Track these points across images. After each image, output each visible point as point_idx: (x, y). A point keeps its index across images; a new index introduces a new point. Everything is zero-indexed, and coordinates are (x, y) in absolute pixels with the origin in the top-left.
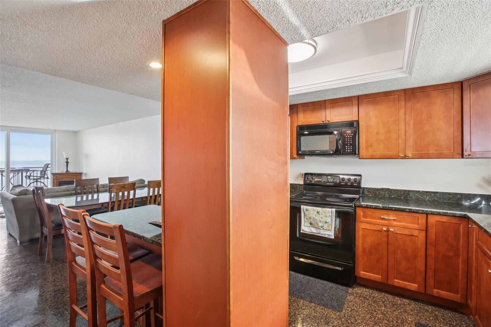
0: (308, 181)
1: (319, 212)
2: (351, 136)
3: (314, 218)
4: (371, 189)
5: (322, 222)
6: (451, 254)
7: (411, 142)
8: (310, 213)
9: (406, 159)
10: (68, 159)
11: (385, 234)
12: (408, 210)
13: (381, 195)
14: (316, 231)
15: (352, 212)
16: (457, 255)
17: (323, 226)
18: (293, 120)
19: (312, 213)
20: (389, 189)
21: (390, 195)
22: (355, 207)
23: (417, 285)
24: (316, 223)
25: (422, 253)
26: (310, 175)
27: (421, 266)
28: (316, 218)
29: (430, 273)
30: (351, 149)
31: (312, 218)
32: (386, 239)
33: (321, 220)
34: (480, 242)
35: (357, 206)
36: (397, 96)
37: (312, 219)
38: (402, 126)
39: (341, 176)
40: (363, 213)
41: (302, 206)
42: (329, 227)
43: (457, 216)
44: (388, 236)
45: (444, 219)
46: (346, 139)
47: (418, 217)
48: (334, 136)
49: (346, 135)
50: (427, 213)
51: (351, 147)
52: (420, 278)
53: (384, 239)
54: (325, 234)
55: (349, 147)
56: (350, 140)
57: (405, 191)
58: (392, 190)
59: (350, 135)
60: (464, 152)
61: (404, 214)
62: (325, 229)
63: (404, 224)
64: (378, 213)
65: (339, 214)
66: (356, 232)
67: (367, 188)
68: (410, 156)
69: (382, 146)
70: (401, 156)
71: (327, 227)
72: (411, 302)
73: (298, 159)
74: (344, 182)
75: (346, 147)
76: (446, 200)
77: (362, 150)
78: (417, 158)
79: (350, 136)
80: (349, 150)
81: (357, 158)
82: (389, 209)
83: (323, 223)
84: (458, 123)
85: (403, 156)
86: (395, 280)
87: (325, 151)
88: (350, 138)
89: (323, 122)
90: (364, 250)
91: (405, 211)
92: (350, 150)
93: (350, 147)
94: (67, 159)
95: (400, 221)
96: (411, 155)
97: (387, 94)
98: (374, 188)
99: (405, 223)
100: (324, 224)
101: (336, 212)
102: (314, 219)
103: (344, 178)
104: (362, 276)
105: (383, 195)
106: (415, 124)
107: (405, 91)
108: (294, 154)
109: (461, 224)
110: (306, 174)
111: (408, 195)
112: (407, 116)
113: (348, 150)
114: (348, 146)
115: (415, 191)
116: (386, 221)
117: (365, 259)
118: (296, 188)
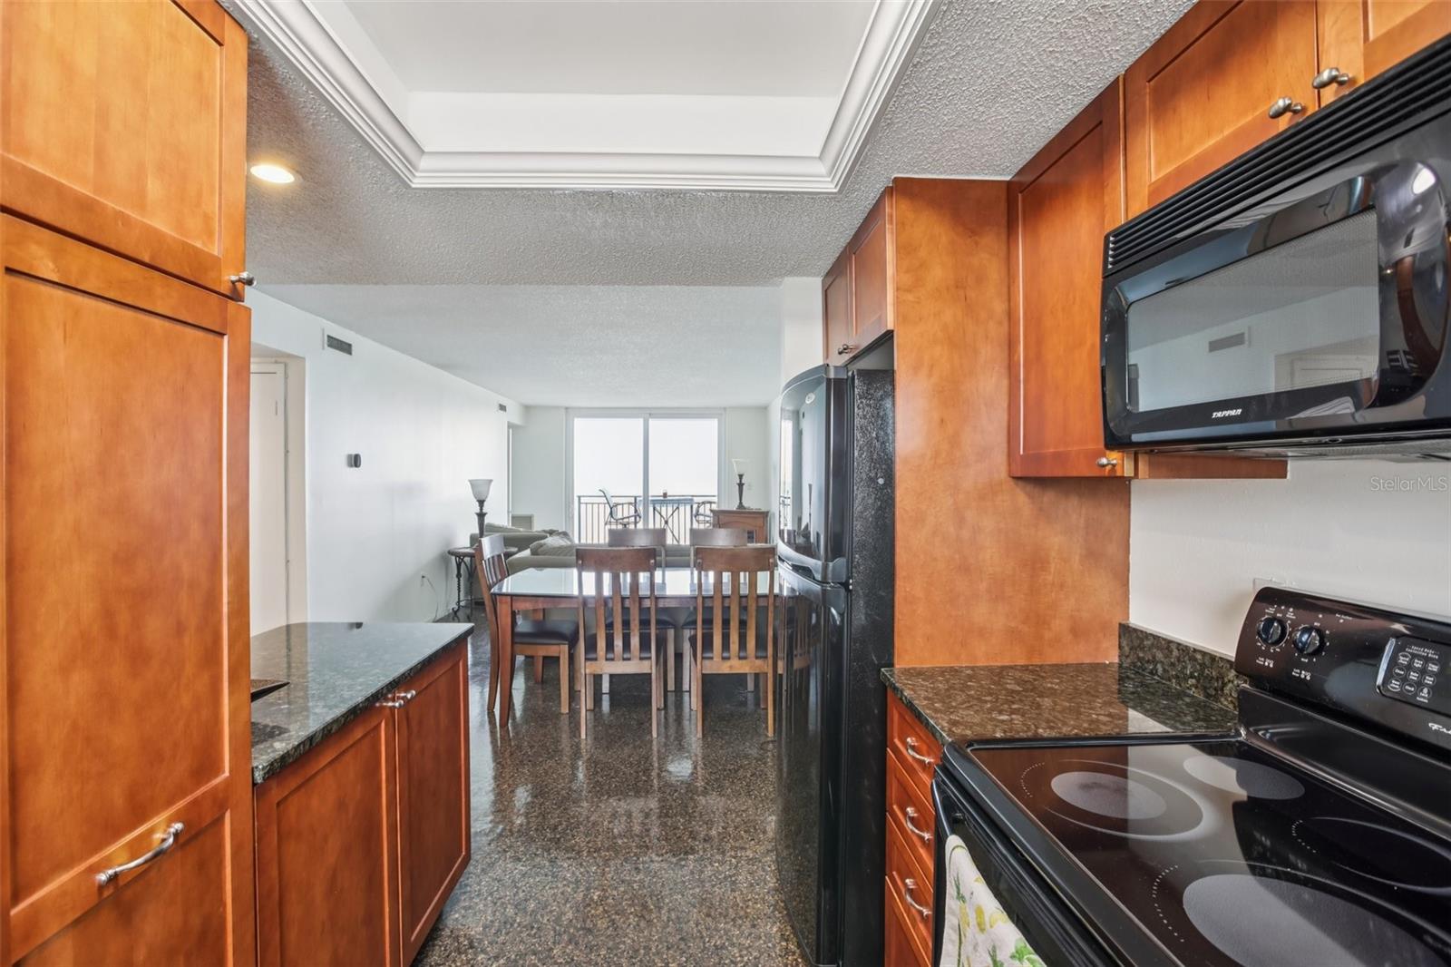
0: (1266, 655)
10: (744, 477)
26: (1291, 615)
94: (741, 476)
110: (1264, 597)
118: (1216, 689)
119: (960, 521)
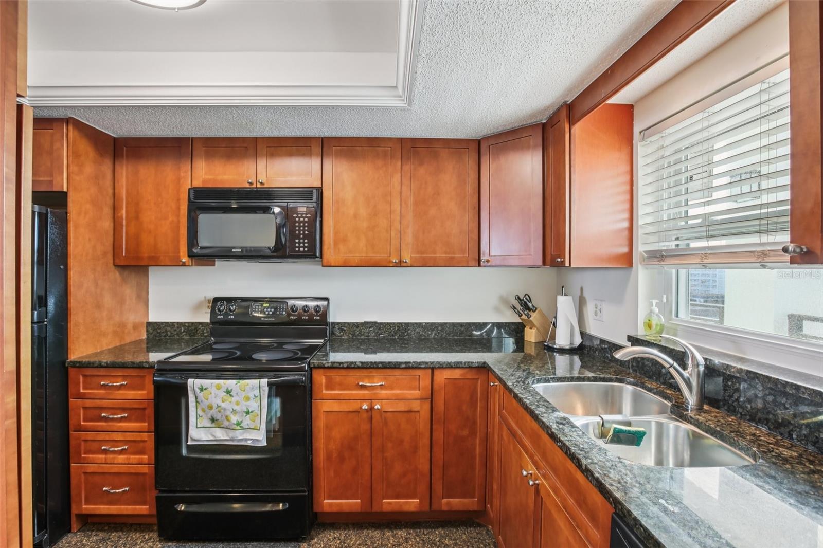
0: (220, 315)
1: (232, 390)
2: (306, 219)
3: (218, 406)
4: (346, 325)
5: (239, 412)
6: (465, 432)
7: (409, 238)
8: (210, 396)
9: (401, 267)
11: (365, 415)
12: (403, 366)
13: (364, 334)
14: (225, 434)
15: (303, 382)
16: (473, 433)
17: (242, 421)
18: (182, 174)
19: (213, 395)
20: (376, 323)
21: (378, 334)
22: (311, 369)
23: (418, 500)
24: (224, 417)
25: (426, 441)
26: (225, 303)
27: (424, 466)
28: (223, 405)
29: (437, 473)
30: (306, 245)
31: (215, 406)
32: (368, 426)
33: (236, 407)
34: (505, 411)
35: (315, 367)
36: (390, 148)
37: (214, 408)
38: (396, 206)
39: (291, 302)
40: (326, 380)
41: (190, 381)
42: (254, 421)
43: (474, 366)
44: (371, 418)
45: (457, 374)
46: (297, 224)
47: (419, 376)
48: (273, 216)
49: (297, 217)
50: (433, 366)
51: (306, 241)
52: (423, 487)
53: (365, 427)
54: (246, 440)
55: (302, 241)
56: (304, 226)
57: (400, 325)
58: (381, 323)
59: (304, 215)
60: (482, 255)
61: (397, 373)
62: (247, 427)
63: (398, 392)
64: (353, 377)
65: (276, 390)
66: (313, 420)
67: (338, 324)
68: (407, 261)
69: (362, 243)
70: (394, 261)
71: (249, 422)
72: (410, 534)
73: (192, 265)
74: (296, 313)
75: (297, 241)
76: (456, 336)
77: (328, 249)
78: (418, 265)
79: (304, 218)
80: (302, 247)
81: (319, 265)
82: (372, 366)
83: (241, 414)
84: (475, 208)
85: (397, 261)
86: (384, 501)
87: (252, 249)
88: (304, 222)
89: (251, 184)
90: (329, 458)
91: (399, 368)
92: (304, 247)
93: (304, 241)
95: (392, 388)
96: (410, 259)
97: (373, 143)
98: (351, 323)
99: (401, 389)
100: (242, 416)
101: (270, 385)
102: (219, 408)
103: (295, 306)
104: (326, 509)
105: (367, 334)
106: (416, 204)
107: (401, 140)
108: (181, 254)
109: (478, 379)
110: (216, 300)
111: (406, 332)
112: (404, 188)
113: (299, 247)
114: (300, 239)
115: (416, 323)
116: (368, 390)
117: (332, 474)
118: (194, 333)
119: (97, 285)
